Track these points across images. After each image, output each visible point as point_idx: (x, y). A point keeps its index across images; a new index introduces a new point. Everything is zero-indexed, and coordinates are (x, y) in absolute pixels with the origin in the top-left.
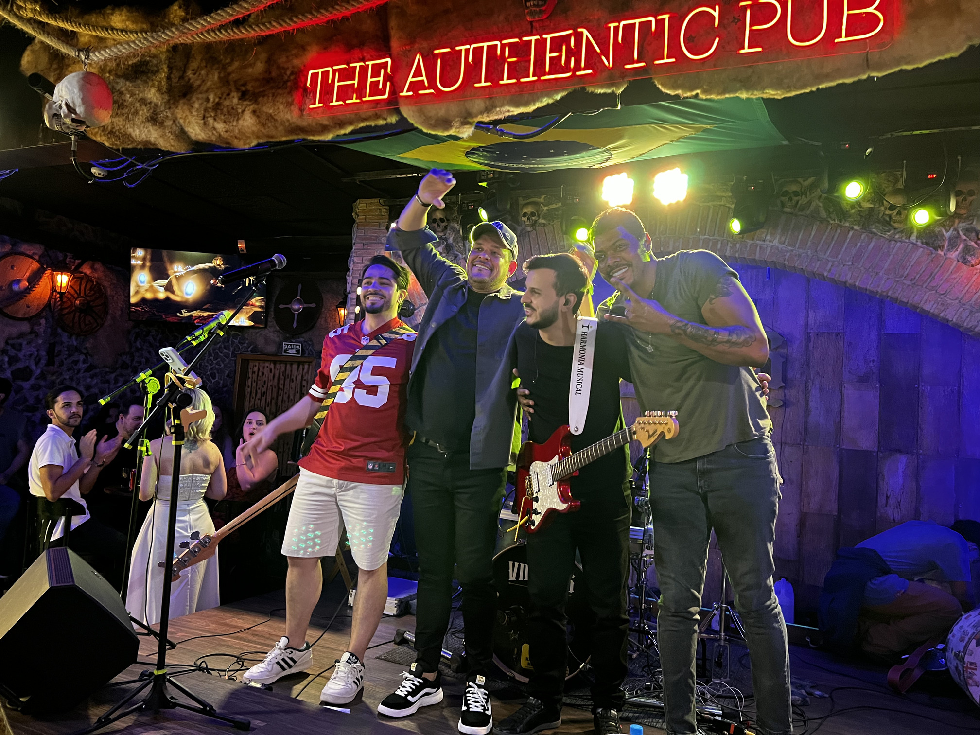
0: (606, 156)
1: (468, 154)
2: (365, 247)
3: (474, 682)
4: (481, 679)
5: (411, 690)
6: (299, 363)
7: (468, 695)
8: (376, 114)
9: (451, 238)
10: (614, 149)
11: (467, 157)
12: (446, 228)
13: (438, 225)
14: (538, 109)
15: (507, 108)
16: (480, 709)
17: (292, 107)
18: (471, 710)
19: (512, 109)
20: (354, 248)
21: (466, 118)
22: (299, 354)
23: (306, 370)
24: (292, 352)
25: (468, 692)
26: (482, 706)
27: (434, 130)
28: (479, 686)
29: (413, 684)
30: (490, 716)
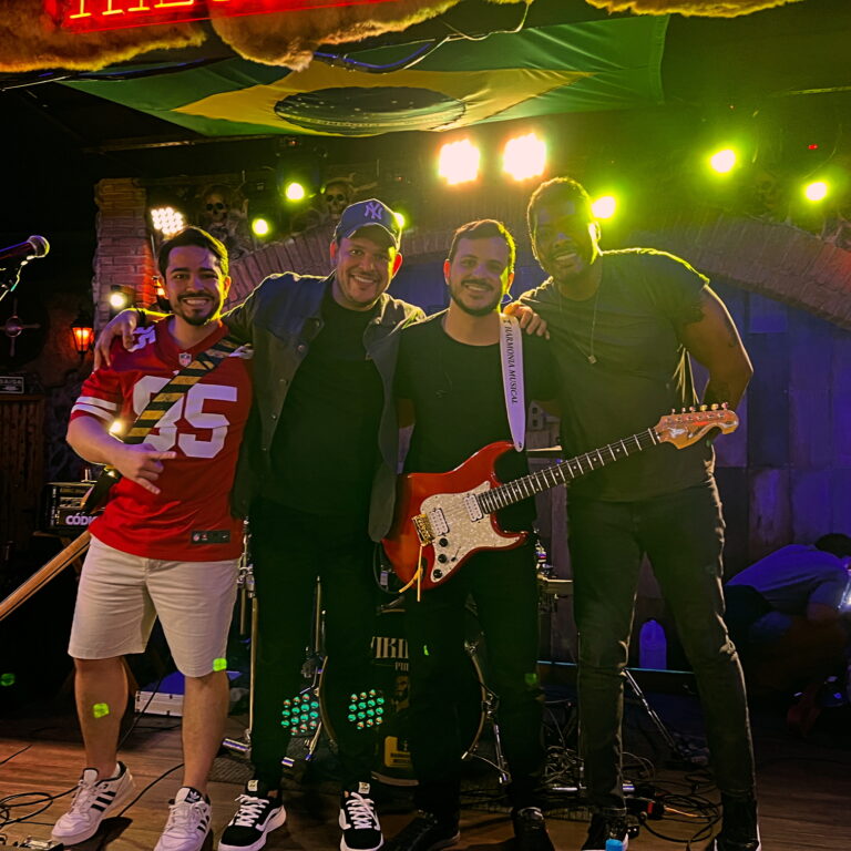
0: (457, 112)
1: (279, 106)
2: (117, 243)
3: (357, 792)
4: (364, 788)
5: (257, 817)
6: (21, 403)
7: (349, 808)
8: (176, 30)
9: (233, 230)
10: (471, 102)
11: (276, 110)
12: (225, 216)
13: (216, 213)
14: (413, 25)
15: (372, 23)
16: (368, 826)
17: (42, 18)
18: (356, 828)
19: (378, 25)
20: (100, 244)
21: (309, 38)
22: (20, 390)
23: (31, 412)
24: (11, 389)
25: (350, 805)
26: (369, 820)
27: (259, 57)
28: (364, 796)
29: (258, 808)
30: (379, 832)
